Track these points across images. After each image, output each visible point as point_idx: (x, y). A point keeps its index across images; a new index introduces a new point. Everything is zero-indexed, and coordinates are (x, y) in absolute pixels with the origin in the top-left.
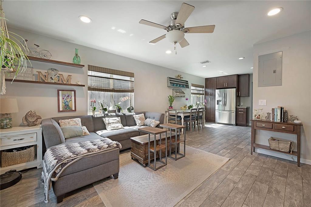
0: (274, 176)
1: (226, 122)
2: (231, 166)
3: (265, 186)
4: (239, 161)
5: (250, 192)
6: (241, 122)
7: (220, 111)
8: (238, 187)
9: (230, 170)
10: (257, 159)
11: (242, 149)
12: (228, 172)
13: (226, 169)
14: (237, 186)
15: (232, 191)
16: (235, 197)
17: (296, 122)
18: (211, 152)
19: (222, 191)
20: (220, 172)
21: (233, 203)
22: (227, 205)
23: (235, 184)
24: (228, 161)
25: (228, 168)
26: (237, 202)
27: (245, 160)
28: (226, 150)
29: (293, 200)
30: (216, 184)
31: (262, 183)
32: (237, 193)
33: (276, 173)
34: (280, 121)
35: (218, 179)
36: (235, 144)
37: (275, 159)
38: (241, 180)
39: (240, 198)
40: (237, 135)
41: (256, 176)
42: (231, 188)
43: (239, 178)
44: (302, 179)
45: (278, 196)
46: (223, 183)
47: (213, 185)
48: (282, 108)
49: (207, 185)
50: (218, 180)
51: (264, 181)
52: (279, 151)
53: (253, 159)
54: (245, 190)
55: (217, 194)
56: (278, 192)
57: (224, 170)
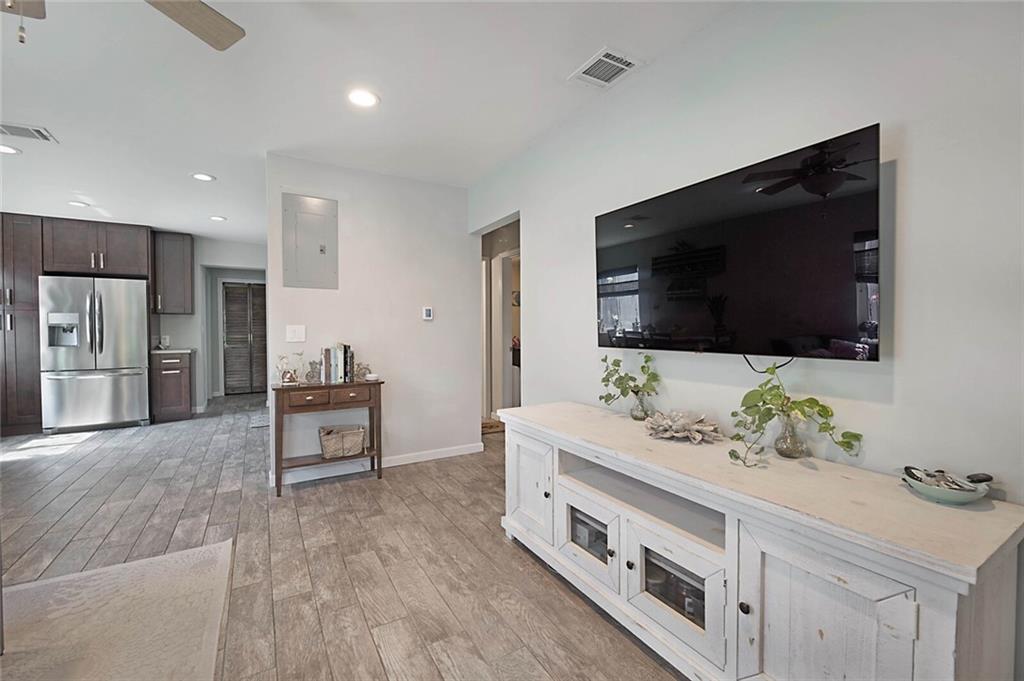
0: (362, 521)
1: (103, 418)
2: (256, 560)
3: (369, 554)
4: (264, 529)
5: (357, 590)
6: (173, 408)
7: (65, 376)
8: (325, 603)
9: (264, 572)
10: (300, 502)
11: (240, 491)
12: (261, 582)
13: (248, 578)
14: (321, 602)
15: (320, 623)
16: (342, 630)
17: (371, 377)
18: (141, 556)
19: (301, 648)
20: (240, 601)
21: (352, 650)
22: (344, 670)
23: (310, 600)
24: (234, 551)
25: (250, 570)
26: (356, 637)
27: (274, 518)
28: (192, 520)
29: (425, 548)
30: (263, 645)
31: (357, 552)
32: (336, 616)
33: (362, 513)
34: (343, 380)
35: (253, 623)
36: (207, 486)
37: (333, 482)
38: (314, 579)
39: (354, 623)
40: (185, 457)
41: (334, 544)
42: (312, 619)
43: (305, 575)
44: (403, 500)
45: (401, 557)
46: (281, 624)
47: (256, 657)
48: (346, 349)
49: (239, 673)
50: (255, 628)
51: (358, 547)
52: (343, 458)
53: (292, 504)
54: (344, 594)
55: (294, 667)
56: (395, 550)
57: (247, 583)
